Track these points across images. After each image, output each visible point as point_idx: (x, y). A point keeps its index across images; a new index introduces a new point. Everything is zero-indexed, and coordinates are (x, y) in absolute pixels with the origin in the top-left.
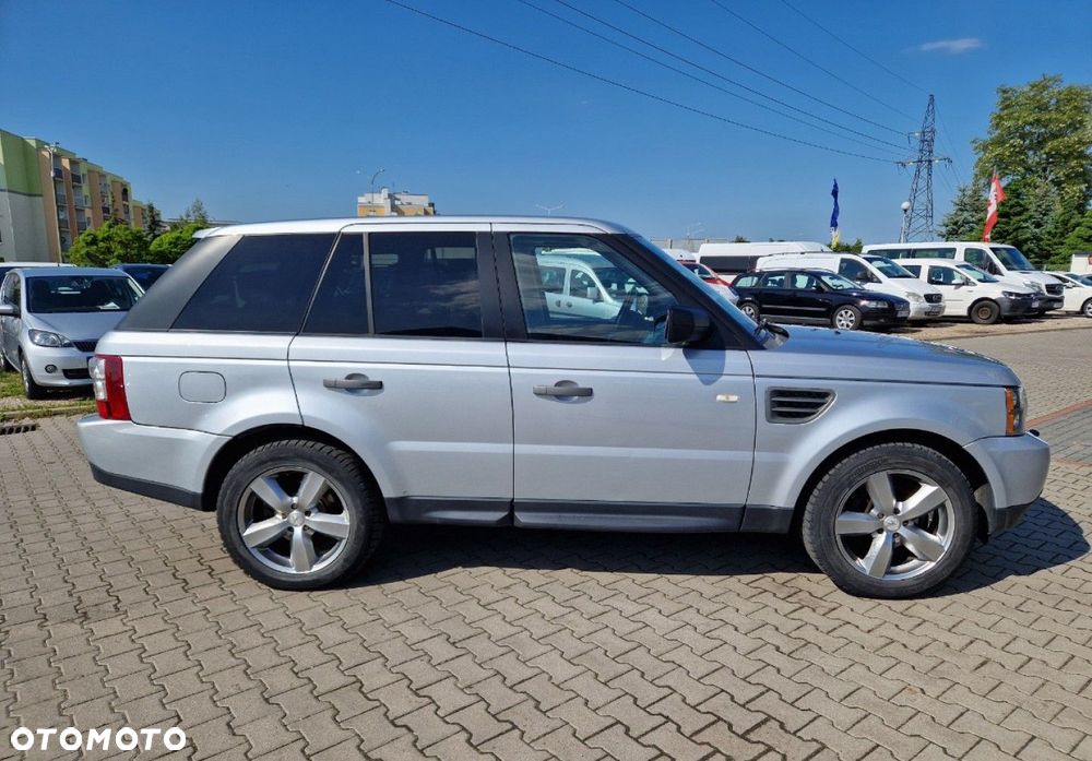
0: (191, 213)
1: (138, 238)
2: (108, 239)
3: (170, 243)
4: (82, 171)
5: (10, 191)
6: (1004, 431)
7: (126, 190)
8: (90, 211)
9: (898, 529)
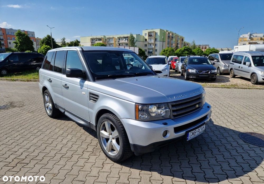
0: (192, 44)
1: (173, 50)
2: (167, 50)
3: (179, 51)
4: (174, 36)
5: (160, 41)
6: (134, 118)
7: (183, 39)
8: (174, 44)
9: (112, 140)
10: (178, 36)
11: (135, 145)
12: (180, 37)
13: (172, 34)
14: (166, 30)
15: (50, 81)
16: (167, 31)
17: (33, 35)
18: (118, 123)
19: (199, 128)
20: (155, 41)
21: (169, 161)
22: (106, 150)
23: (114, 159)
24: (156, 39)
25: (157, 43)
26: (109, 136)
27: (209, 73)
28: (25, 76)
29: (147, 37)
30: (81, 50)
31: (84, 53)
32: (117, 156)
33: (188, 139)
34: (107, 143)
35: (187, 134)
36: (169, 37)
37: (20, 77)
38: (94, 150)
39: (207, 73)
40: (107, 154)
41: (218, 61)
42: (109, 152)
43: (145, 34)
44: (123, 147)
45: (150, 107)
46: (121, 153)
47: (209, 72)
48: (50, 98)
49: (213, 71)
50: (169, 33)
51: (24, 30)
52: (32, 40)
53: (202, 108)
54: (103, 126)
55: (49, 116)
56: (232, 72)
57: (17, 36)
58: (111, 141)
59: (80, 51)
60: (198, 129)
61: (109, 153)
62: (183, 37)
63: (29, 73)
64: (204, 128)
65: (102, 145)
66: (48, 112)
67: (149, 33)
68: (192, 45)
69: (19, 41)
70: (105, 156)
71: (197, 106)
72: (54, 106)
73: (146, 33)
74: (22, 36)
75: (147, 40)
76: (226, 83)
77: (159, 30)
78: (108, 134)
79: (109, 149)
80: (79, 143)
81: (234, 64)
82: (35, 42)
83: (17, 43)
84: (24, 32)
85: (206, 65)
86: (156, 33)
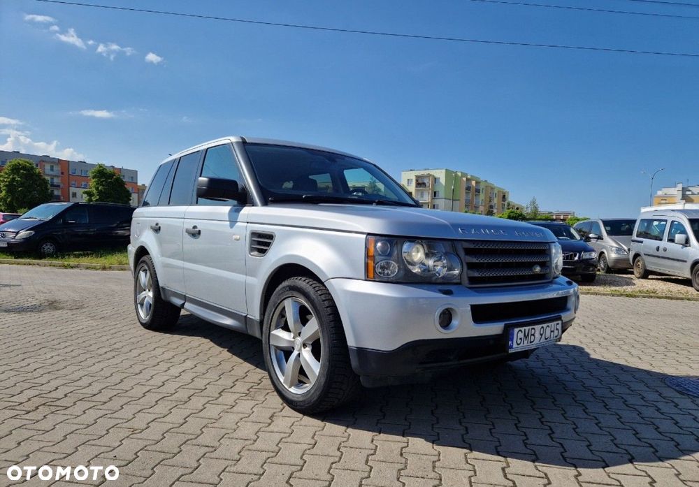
0: (529, 206)
4: (482, 187)
5: (445, 198)
6: (362, 275)
7: (504, 196)
8: (483, 207)
9: (300, 350)
10: (492, 189)
11: (361, 352)
12: (499, 192)
13: (477, 183)
14: (462, 173)
15: (157, 230)
16: (464, 175)
17: (132, 178)
18: (320, 295)
19: (545, 325)
20: (433, 199)
21: (460, 420)
22: (284, 382)
23: (304, 401)
24: (435, 193)
25: (437, 202)
26: (293, 342)
27: (576, 258)
28: (99, 259)
29: (412, 188)
30: (241, 141)
31: (246, 147)
32: (313, 391)
33: (512, 347)
34: (287, 362)
35: (507, 331)
36: (468, 188)
37: (85, 261)
38: (251, 390)
39: (571, 259)
40: (284, 392)
41: (600, 238)
42: (290, 387)
43: (408, 180)
44: (329, 362)
45: (406, 246)
46: (323, 380)
47: (575, 256)
48: (151, 274)
49: (585, 256)
50: (468, 180)
51: (113, 167)
52: (129, 188)
53: (551, 282)
54: (279, 316)
55: (143, 325)
56: (639, 263)
57: (94, 177)
58: (299, 355)
59: (237, 143)
60: (541, 326)
61: (290, 390)
62: (507, 190)
63: (110, 253)
64: (557, 329)
65: (275, 371)
66: (142, 314)
67: (418, 178)
68: (529, 211)
69: (97, 189)
70: (281, 401)
71: (538, 269)
72: (159, 294)
73: (411, 178)
74: (106, 178)
75: (413, 194)
76: (625, 287)
77: (444, 171)
78: (292, 335)
79: (290, 377)
80: (212, 375)
81: (642, 242)
82: (137, 195)
83: (93, 195)
84: (112, 170)
85: (565, 239)
86: (435, 180)
